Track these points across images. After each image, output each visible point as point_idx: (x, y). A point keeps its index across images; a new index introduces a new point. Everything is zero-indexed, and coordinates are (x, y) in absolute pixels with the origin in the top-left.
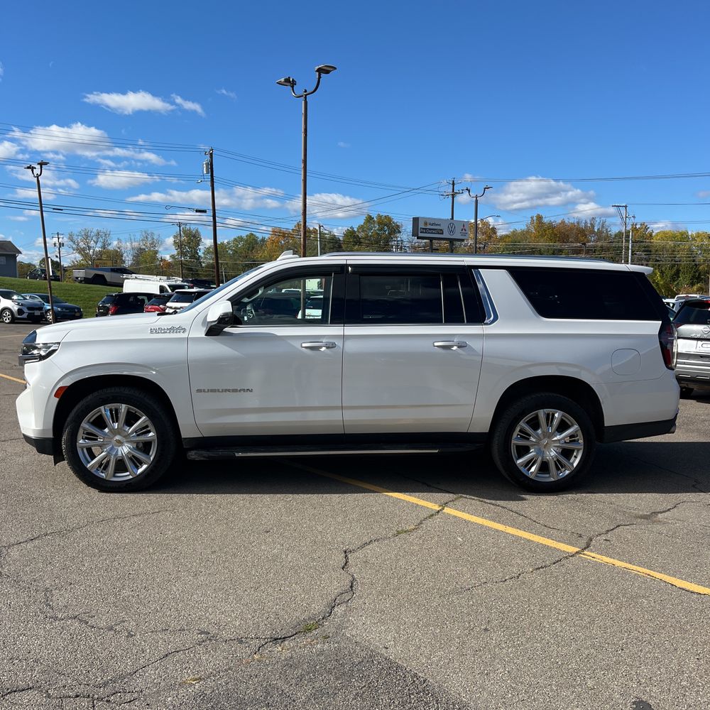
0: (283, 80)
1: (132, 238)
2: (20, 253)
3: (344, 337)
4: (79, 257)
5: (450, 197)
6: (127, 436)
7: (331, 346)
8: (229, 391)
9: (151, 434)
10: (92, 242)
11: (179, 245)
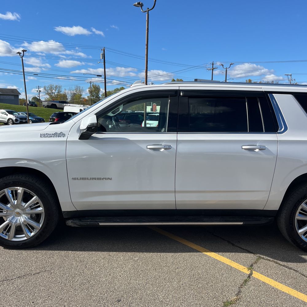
0: (136, 3)
1: (71, 89)
2: (21, 94)
3: (177, 141)
4: (48, 97)
5: (211, 70)
6: (23, 210)
7: (168, 147)
8: (95, 179)
9: (41, 209)
10: (54, 90)
11: (91, 92)
